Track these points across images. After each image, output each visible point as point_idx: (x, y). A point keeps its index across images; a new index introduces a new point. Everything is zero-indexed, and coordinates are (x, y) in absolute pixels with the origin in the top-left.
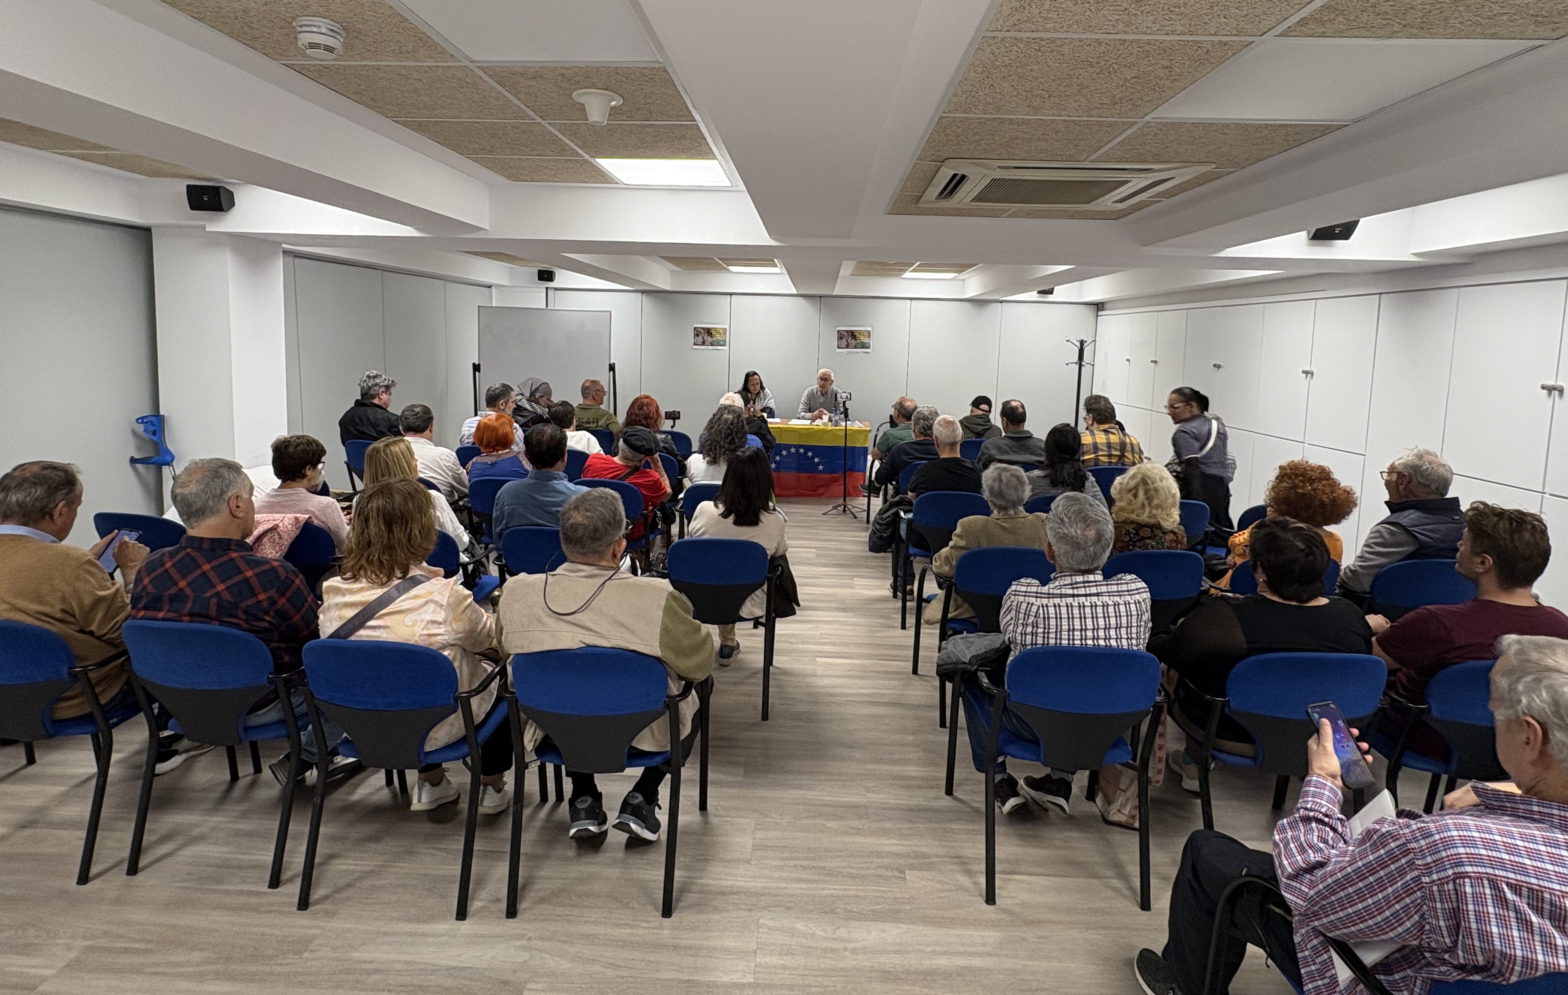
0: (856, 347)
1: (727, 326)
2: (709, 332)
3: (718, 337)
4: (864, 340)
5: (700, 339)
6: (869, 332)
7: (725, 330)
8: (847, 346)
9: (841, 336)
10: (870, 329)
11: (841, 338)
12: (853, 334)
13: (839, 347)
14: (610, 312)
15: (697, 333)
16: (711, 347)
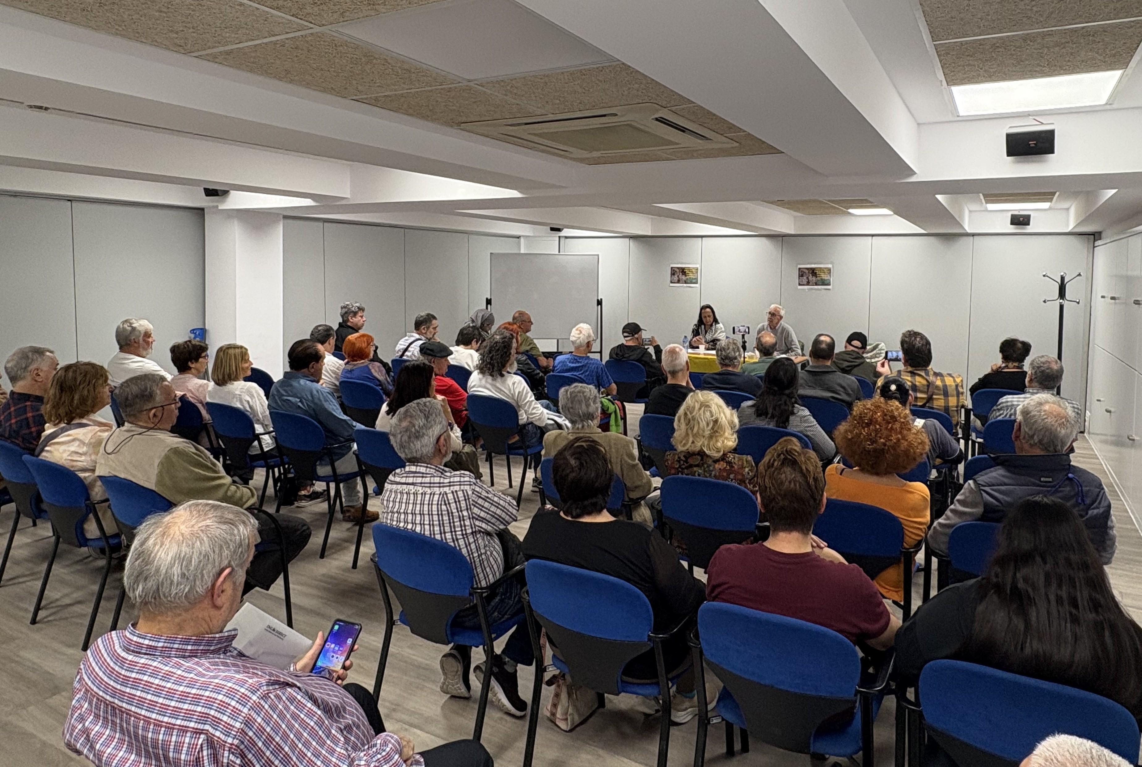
0: (816, 284)
1: (698, 266)
2: (683, 271)
3: (691, 276)
4: (824, 277)
5: (676, 278)
6: (829, 270)
7: (697, 269)
8: (808, 283)
9: (802, 273)
10: (830, 266)
11: (802, 276)
12: (813, 272)
13: (800, 285)
14: (598, 255)
15: (673, 272)
16: (685, 285)
